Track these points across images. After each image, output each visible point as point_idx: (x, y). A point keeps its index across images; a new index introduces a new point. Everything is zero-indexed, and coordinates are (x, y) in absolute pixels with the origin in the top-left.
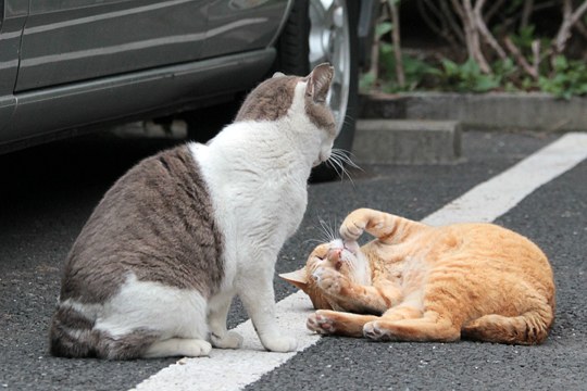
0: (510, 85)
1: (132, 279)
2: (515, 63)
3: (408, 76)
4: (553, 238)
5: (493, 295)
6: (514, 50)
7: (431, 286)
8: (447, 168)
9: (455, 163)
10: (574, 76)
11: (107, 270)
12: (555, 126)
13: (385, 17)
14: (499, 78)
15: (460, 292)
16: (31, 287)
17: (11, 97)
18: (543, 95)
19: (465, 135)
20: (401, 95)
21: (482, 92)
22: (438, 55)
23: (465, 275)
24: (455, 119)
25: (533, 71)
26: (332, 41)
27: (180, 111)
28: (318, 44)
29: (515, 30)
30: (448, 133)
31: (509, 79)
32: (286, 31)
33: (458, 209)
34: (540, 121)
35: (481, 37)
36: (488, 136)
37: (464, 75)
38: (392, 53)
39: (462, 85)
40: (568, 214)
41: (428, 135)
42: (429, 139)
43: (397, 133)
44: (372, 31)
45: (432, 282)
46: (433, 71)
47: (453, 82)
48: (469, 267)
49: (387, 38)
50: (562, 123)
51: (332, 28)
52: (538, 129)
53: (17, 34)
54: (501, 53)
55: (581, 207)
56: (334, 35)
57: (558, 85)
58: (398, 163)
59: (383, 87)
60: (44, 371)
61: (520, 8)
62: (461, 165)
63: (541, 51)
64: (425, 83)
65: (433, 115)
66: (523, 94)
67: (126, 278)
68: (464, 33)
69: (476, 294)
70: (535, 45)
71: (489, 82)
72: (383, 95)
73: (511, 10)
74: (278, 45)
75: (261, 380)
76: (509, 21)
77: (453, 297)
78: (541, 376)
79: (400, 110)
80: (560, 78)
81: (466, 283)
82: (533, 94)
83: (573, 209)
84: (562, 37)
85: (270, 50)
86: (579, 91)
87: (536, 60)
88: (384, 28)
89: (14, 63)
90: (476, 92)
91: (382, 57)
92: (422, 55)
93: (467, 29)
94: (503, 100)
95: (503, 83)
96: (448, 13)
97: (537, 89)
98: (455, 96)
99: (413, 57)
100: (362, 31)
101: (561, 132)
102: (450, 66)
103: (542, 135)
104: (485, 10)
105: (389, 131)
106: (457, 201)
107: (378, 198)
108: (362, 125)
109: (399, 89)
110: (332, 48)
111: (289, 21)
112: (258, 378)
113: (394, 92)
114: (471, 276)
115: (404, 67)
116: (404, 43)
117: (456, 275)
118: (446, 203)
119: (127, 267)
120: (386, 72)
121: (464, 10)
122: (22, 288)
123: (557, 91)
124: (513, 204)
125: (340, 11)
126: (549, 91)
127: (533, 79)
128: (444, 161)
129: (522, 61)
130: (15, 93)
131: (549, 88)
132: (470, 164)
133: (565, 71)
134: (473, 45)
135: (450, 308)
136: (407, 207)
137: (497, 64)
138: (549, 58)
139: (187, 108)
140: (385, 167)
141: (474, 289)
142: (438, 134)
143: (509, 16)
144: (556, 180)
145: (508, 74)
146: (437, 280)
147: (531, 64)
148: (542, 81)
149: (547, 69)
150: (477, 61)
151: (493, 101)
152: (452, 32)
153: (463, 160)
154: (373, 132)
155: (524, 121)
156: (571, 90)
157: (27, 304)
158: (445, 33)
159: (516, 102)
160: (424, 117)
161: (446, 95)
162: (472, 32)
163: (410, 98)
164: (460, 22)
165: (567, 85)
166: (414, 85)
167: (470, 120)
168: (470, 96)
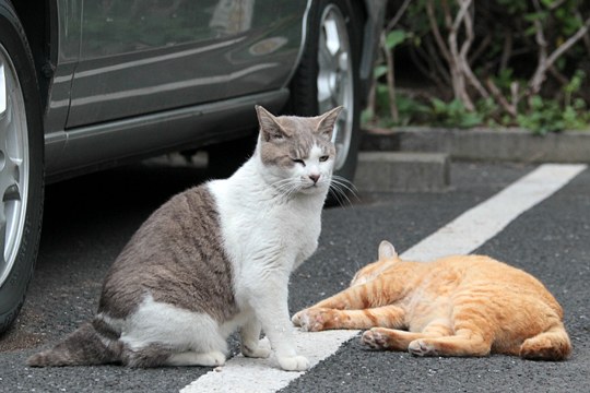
0: (491, 122)
1: (149, 299)
2: (496, 101)
3: (401, 113)
4: (537, 259)
5: (519, 316)
6: (496, 91)
7: (461, 307)
8: (439, 196)
9: (445, 190)
10: (549, 115)
11: (130, 291)
12: (533, 159)
13: (381, 60)
14: (482, 115)
15: (489, 313)
16: (79, 301)
17: (63, 133)
18: (521, 131)
19: (454, 166)
20: (395, 130)
21: (467, 128)
22: (426, 94)
23: (491, 298)
24: (443, 151)
25: (512, 109)
26: (338, 83)
27: (205, 144)
28: (325, 85)
29: (495, 72)
30: (439, 164)
31: (491, 116)
32: (298, 74)
33: (452, 232)
34: (518, 154)
35: (466, 79)
36: (473, 167)
37: (452, 113)
38: (386, 94)
39: (449, 121)
40: (549, 238)
41: (421, 166)
42: (422, 170)
43: (394, 164)
44: (371, 74)
45: (462, 304)
46: (423, 109)
47: (441, 119)
48: (492, 291)
49: (383, 79)
50: (538, 155)
51: (338, 71)
52: (517, 161)
53: (69, 78)
54: (483, 93)
55: (561, 232)
56: (340, 77)
57: (534, 122)
58: (395, 190)
59: (380, 122)
60: (97, 377)
61: (500, 54)
62: (451, 192)
63: (519, 91)
64: (416, 119)
65: (424, 147)
66: (503, 130)
67: (143, 299)
68: (450, 75)
69: (503, 315)
70: (514, 86)
71: (473, 118)
72: (379, 130)
73: (491, 55)
74: (291, 86)
75: (290, 386)
76: (490, 65)
77: (483, 316)
78: (537, 385)
79: (394, 143)
80: (536, 116)
81: (493, 305)
82: (513, 130)
83: (554, 234)
84: (538, 79)
85: (284, 91)
86: (553, 128)
87: (515, 99)
88: (380, 71)
89: (66, 103)
90: (462, 128)
91: (378, 96)
92: (412, 94)
93: (454, 72)
94: (485, 135)
95: (485, 120)
96: (436, 58)
97: (516, 125)
98: (443, 131)
99: (404, 96)
100: (364, 74)
101: (537, 164)
102: (439, 105)
103: (520, 166)
104: (469, 55)
105: (386, 163)
106: (450, 225)
107: (380, 221)
108: (364, 157)
109: (393, 125)
110: (338, 89)
111: (301, 66)
112: (287, 384)
113: (389, 127)
114: (495, 299)
115: (398, 105)
116: (397, 84)
117: (483, 298)
118: (440, 227)
119: (145, 289)
120: (381, 109)
121: (451, 54)
122: (71, 302)
123: (534, 127)
124: (500, 228)
125: (344, 56)
126: (527, 127)
127: (512, 116)
128: (435, 189)
129: (503, 100)
130: (66, 129)
131: (526, 124)
132: (459, 191)
133: (541, 110)
134: (459, 86)
135: (482, 326)
136: (405, 230)
137: (480, 102)
138: (526, 98)
139: (212, 142)
140: (383, 194)
141: (502, 311)
142: (430, 165)
143: (489, 60)
144: (536, 207)
145: (490, 112)
146: (466, 302)
147: (510, 103)
148: (520, 118)
149: (524, 107)
150: (462, 100)
151: (477, 136)
152: (439, 74)
153: (452, 188)
154: (373, 163)
155: (504, 154)
156: (547, 127)
157: (77, 316)
158: (433, 75)
159: (497, 137)
160: (416, 149)
161: (435, 130)
162: (458, 74)
163: (403, 133)
164: (447, 65)
165: (542, 122)
166: (406, 121)
167: (457, 152)
168: (456, 132)
